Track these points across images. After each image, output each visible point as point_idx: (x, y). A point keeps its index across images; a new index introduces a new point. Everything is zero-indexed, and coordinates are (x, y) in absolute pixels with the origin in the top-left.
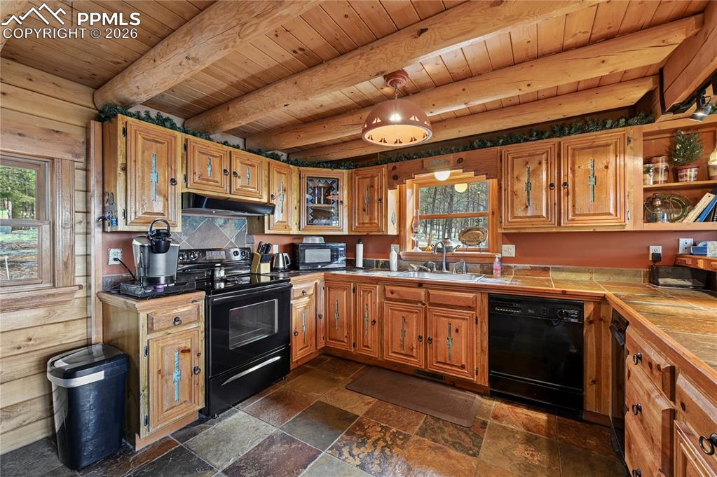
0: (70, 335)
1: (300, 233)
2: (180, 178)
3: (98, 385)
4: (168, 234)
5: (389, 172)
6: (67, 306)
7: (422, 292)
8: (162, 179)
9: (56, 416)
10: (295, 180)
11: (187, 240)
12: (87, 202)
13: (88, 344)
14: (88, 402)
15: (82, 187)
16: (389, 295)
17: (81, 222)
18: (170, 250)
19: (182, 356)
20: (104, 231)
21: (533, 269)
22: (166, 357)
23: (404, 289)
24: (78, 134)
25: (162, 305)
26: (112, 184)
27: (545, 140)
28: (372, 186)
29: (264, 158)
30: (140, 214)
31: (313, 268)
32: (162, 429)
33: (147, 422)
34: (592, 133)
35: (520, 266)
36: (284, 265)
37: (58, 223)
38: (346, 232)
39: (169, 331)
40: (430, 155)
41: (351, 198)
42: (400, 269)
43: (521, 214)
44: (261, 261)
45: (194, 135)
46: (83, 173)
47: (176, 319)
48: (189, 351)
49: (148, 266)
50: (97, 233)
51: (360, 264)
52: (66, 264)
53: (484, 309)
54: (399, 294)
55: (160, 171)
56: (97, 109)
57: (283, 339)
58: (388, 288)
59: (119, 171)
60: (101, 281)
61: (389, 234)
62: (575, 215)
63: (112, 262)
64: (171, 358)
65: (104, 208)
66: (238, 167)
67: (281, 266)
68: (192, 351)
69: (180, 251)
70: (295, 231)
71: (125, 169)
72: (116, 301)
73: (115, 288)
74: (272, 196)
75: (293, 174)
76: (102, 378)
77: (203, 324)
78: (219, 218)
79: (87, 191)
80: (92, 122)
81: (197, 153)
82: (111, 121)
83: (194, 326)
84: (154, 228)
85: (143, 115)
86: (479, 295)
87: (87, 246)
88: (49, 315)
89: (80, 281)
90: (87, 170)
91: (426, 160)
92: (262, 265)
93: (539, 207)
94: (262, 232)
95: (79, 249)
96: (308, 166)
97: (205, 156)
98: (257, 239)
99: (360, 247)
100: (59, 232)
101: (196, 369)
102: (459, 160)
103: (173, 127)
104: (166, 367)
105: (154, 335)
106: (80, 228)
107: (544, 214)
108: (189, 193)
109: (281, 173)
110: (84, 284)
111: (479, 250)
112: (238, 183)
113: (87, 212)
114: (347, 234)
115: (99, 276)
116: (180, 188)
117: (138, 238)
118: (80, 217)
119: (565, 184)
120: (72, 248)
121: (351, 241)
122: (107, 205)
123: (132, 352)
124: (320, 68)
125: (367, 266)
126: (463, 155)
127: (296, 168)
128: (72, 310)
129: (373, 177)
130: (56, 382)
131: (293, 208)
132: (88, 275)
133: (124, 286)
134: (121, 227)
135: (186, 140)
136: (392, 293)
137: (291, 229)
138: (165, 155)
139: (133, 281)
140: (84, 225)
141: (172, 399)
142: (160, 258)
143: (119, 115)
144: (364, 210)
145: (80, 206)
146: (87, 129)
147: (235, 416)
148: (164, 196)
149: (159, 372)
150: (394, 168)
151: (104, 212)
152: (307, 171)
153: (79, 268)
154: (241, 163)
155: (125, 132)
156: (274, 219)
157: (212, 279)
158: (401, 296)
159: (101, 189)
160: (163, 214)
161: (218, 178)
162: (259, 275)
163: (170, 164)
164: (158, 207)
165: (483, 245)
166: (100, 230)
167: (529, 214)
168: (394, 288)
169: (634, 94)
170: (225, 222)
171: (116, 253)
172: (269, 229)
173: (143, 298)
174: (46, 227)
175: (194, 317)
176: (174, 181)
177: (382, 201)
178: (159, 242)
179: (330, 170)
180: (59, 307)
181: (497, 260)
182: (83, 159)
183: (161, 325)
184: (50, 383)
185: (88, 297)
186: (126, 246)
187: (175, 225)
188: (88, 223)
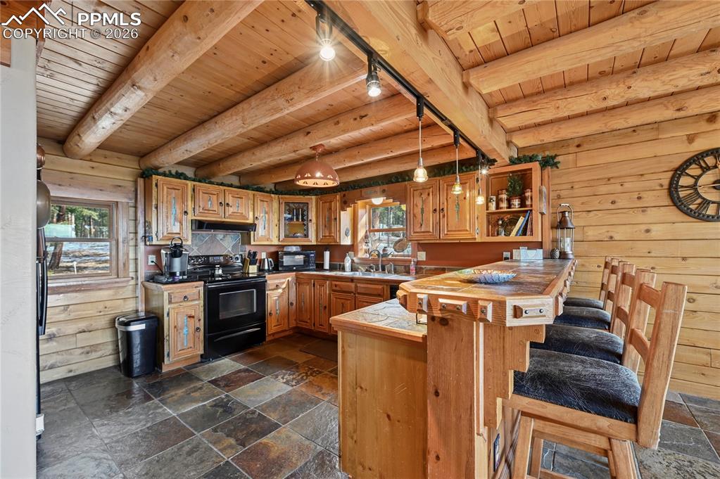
0: (127, 307)
1: (280, 243)
2: (190, 211)
3: (142, 332)
4: (181, 246)
5: (341, 198)
6: (125, 289)
7: (353, 285)
8: (178, 211)
9: (121, 354)
10: (275, 205)
11: (198, 249)
12: (136, 227)
13: (137, 311)
14: (137, 341)
15: (133, 218)
16: (334, 288)
17: (132, 239)
18: (183, 256)
19: (189, 319)
20: (145, 244)
21: (436, 269)
22: (179, 319)
23: (343, 283)
24: (130, 186)
25: (177, 288)
26: (150, 216)
28: (330, 209)
29: (250, 192)
30: (165, 234)
31: (289, 269)
32: (177, 362)
33: (168, 355)
35: (428, 267)
36: (269, 267)
37: (121, 240)
38: (314, 243)
39: (181, 304)
40: (366, 187)
41: (317, 217)
42: (352, 270)
43: (418, 230)
44: (250, 264)
45: (200, 181)
46: (133, 209)
47: (185, 297)
48: (193, 317)
49: (170, 266)
50: (141, 246)
51: (327, 266)
52: (124, 264)
53: (388, 296)
54: (340, 287)
55: (177, 207)
56: (141, 169)
57: (260, 317)
58: (334, 283)
59: (154, 209)
60: (143, 275)
61: (342, 244)
62: (448, 231)
63: (150, 263)
64: (182, 320)
65: (145, 230)
66: (230, 200)
67: (266, 267)
68: (196, 317)
69: (189, 257)
70: (276, 242)
71: (157, 208)
72: (152, 286)
73: (152, 279)
74: (257, 218)
75: (274, 201)
76: (144, 328)
77: (202, 302)
78: (220, 234)
79: (136, 220)
80: (139, 179)
81: (201, 193)
82: (149, 179)
83: (197, 302)
84: (173, 243)
85: (167, 173)
86: (385, 286)
87: (136, 253)
88: (116, 294)
89: (132, 274)
90: (136, 207)
91: (364, 190)
92: (250, 267)
93: (427, 225)
94: (249, 243)
95: (132, 256)
96: (285, 194)
97: (206, 195)
98: (248, 248)
99: (327, 254)
100: (121, 245)
101: (198, 329)
102: (383, 191)
103: (186, 178)
104: (179, 325)
105: (172, 306)
106: (132, 243)
107: (431, 231)
108: (196, 220)
109: (263, 201)
110: (134, 277)
111: (404, 256)
112: (230, 210)
113: (136, 233)
114: (315, 244)
115: (143, 272)
116: (190, 217)
117: (165, 249)
118: (132, 236)
119: (442, 209)
120: (128, 254)
121: (319, 249)
122: (147, 228)
123: (160, 316)
124: (265, 146)
125: (332, 268)
126: (385, 187)
127: (277, 196)
128: (128, 292)
129: (331, 202)
130: (120, 328)
131: (274, 225)
132: (136, 271)
133: (156, 277)
134: (155, 242)
135: (194, 185)
136: (336, 286)
137: (272, 241)
138: (180, 197)
139: (162, 275)
140: (134, 240)
141: (183, 344)
142: (177, 261)
143: (154, 176)
144: (325, 226)
145: (132, 229)
146: (136, 182)
147: (223, 361)
148: (180, 223)
149: (175, 327)
150: (344, 195)
151: (145, 233)
152: (286, 198)
153: (132, 267)
154: (233, 197)
155: (157, 185)
156: (258, 234)
157: (213, 275)
158: (341, 289)
159: (143, 219)
160: (179, 234)
161: (215, 208)
162: (248, 273)
163: (184, 201)
164: (176, 229)
165: (406, 252)
166: (144, 244)
167: (422, 230)
168: (337, 283)
170: (224, 237)
171: (152, 258)
172: (254, 241)
173: (167, 283)
174: (114, 242)
175: (197, 297)
176: (186, 213)
177: (337, 220)
178: (176, 251)
179: (302, 197)
180: (121, 290)
181: (412, 263)
182: (133, 201)
183: (176, 300)
184: (117, 329)
185: (137, 284)
186: (158, 253)
187: (187, 240)
188: (136, 239)
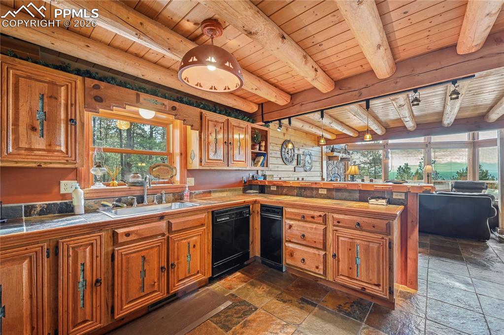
7: (163, 224)
16: (123, 239)
21: (204, 193)
23: (142, 227)
27: (222, 115)
34: (239, 120)
35: (197, 192)
43: (213, 157)
53: (209, 223)
54: (137, 234)
58: (122, 231)
91: (143, 96)
102: (174, 107)
107: (222, 159)
119: (231, 143)
126: (177, 104)
129: (55, 85)
136: (127, 235)
158: (140, 236)
168: (129, 229)
169: (252, 108)
181: (187, 188)
